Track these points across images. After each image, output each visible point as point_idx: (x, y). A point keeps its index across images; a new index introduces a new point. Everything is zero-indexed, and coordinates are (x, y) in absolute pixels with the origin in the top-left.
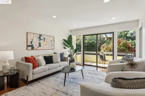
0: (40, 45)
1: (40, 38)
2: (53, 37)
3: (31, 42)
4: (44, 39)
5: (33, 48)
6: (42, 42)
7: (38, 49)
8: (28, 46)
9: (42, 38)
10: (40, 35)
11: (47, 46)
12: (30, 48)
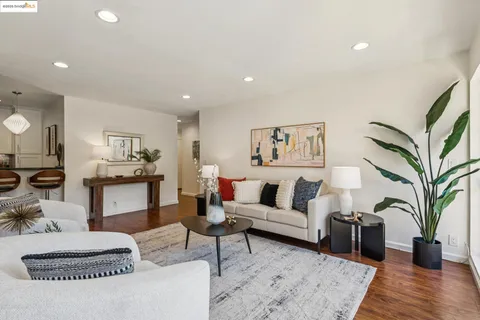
0: (275, 156)
1: (275, 137)
2: (318, 126)
3: (258, 149)
4: (287, 136)
5: (260, 163)
6: (280, 146)
7: (271, 164)
8: (253, 158)
9: (280, 136)
10: (277, 129)
11: (296, 156)
12: (256, 162)
